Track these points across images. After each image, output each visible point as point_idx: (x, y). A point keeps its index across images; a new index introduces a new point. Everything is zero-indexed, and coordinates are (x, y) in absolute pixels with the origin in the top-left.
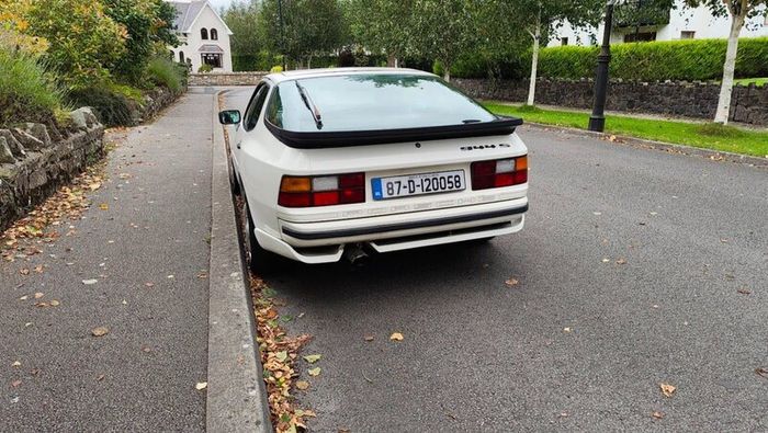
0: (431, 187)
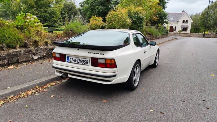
0: (80, 62)
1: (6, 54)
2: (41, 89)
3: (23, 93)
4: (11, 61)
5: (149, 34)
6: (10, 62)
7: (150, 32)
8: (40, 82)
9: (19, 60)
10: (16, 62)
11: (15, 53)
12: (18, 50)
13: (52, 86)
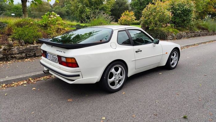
0: (52, 59)
1: (24, 48)
2: (32, 81)
3: (15, 83)
4: (29, 54)
5: (203, 29)
6: (28, 56)
7: (204, 27)
8: (35, 74)
9: (36, 54)
10: (33, 56)
11: (32, 48)
12: (35, 45)
13: (45, 79)
